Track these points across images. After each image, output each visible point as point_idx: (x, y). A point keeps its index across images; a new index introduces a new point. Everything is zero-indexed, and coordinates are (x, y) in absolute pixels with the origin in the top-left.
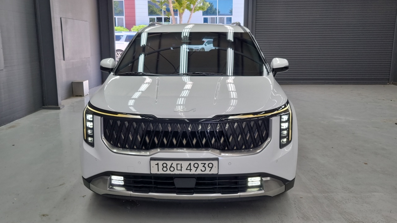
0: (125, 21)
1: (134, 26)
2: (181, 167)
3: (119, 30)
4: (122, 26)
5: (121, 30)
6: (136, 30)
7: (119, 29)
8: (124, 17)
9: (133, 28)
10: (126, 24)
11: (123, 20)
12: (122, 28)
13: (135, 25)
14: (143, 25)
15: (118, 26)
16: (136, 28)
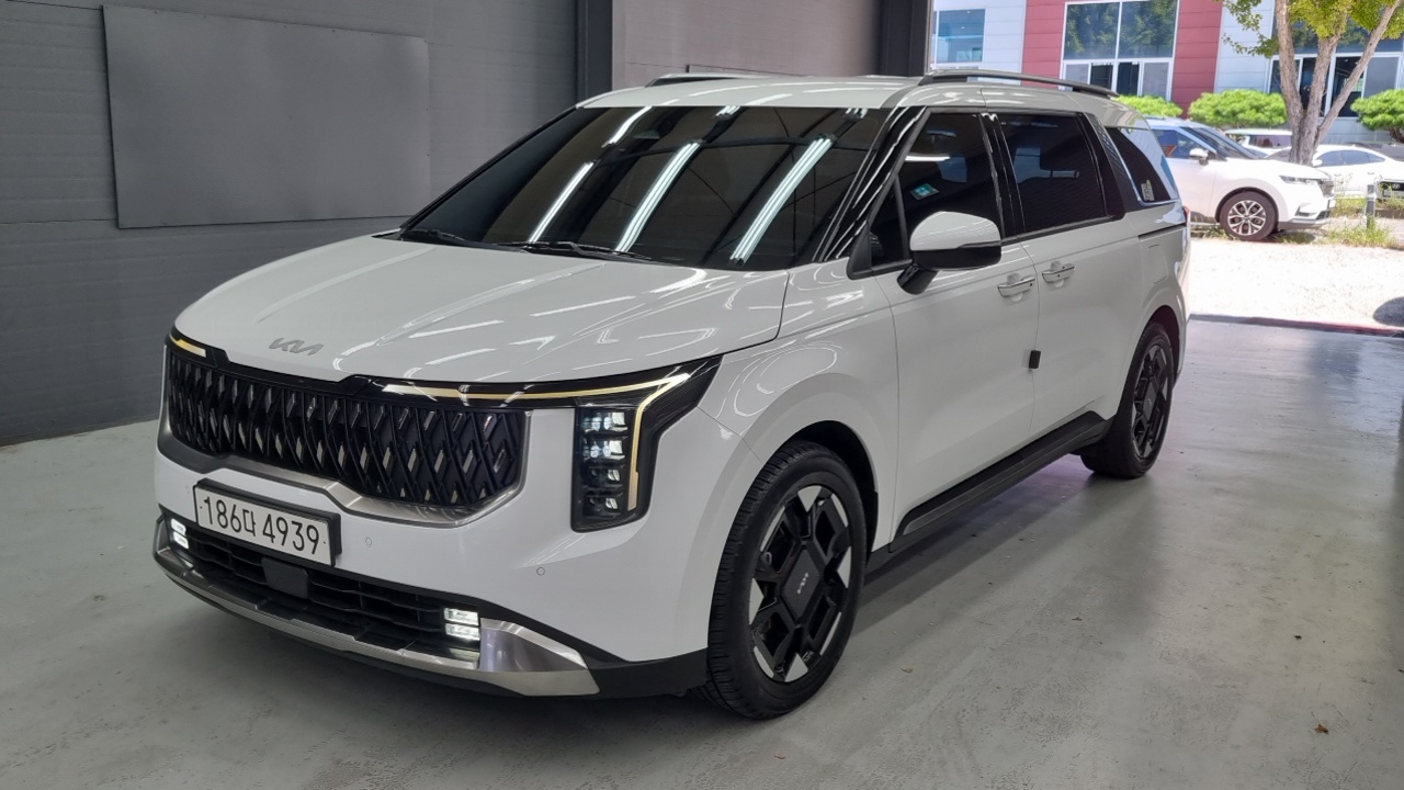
0: (1174, 73)
1: (1206, 95)
2: (254, 523)
3: (1143, 109)
4: (1160, 94)
5: (1149, 108)
6: (1209, 108)
7: (1145, 106)
8: (1170, 61)
9: (1198, 102)
10: (1174, 87)
11: (1166, 72)
12: (1155, 103)
13: (1210, 89)
14: (1241, 88)
15: (1143, 96)
16: (1209, 100)
